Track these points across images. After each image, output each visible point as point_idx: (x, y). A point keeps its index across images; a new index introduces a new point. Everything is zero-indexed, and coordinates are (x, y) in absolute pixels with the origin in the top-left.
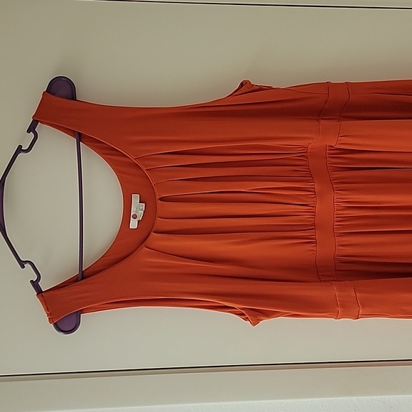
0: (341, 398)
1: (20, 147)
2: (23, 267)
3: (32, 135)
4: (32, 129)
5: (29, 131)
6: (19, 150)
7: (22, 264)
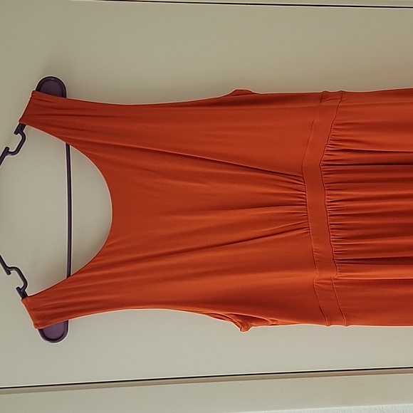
0: (339, 408)
1: (7, 149)
2: (9, 273)
3: (19, 137)
4: (20, 130)
5: (16, 133)
6: (7, 151)
7: (8, 270)
